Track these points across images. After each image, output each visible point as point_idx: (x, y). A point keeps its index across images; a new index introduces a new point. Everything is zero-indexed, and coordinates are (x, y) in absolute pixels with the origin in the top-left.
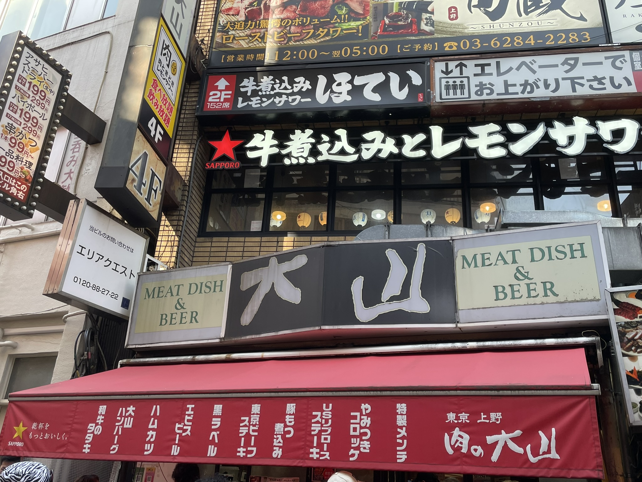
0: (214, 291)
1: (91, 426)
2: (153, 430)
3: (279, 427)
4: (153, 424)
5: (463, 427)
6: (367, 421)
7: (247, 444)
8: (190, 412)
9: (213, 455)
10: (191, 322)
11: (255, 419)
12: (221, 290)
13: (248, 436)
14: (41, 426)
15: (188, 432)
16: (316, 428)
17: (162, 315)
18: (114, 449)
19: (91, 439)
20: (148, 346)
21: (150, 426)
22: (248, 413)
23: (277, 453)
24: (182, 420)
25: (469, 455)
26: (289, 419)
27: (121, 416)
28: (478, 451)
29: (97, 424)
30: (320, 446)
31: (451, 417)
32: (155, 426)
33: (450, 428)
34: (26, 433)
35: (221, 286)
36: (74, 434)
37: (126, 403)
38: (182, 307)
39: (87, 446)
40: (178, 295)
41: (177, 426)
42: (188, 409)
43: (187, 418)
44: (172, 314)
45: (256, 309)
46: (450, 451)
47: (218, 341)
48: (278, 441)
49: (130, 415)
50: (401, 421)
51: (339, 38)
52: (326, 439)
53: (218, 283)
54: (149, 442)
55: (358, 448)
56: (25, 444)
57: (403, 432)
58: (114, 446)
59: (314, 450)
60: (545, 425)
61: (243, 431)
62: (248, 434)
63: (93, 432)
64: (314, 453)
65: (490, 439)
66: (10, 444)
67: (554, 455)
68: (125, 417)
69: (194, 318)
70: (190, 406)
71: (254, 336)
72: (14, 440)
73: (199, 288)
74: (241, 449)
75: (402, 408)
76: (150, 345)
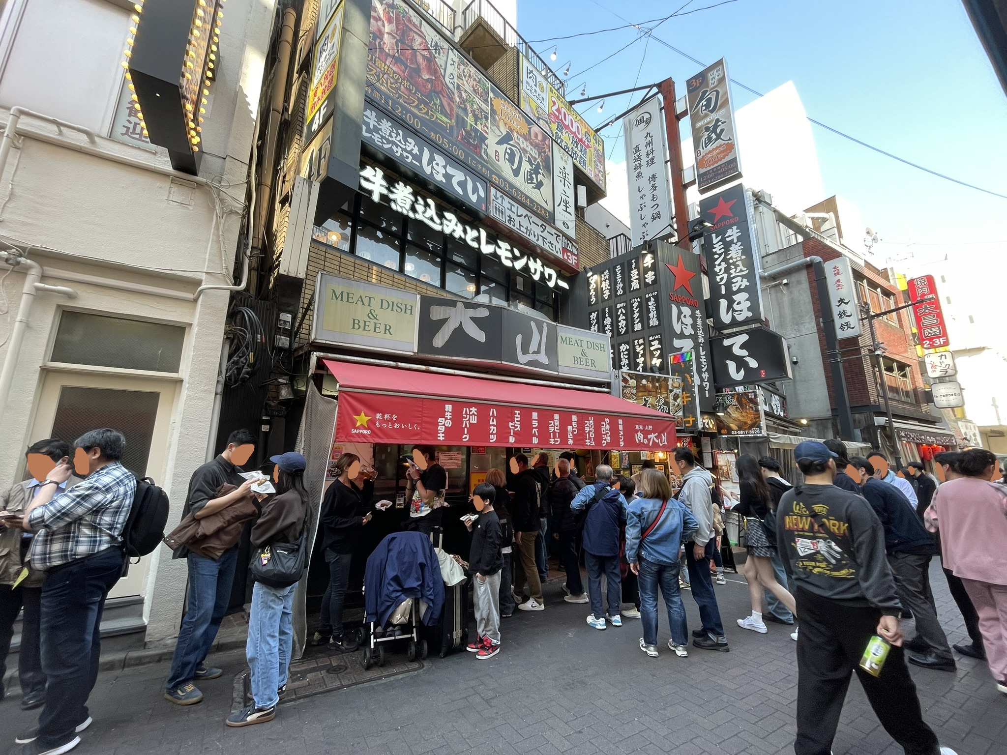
0: (405, 312)
1: (441, 420)
2: (494, 425)
3: (570, 428)
4: (493, 421)
5: (641, 431)
6: (608, 427)
7: (555, 437)
8: (517, 416)
9: (536, 443)
10: (385, 333)
11: (557, 423)
12: (411, 314)
13: (554, 432)
14: (387, 416)
15: (519, 428)
16: (587, 429)
17: (354, 320)
18: (466, 438)
19: (443, 430)
20: (341, 344)
21: (491, 423)
22: (553, 419)
23: (571, 442)
24: (513, 421)
25: (643, 443)
26: (574, 424)
27: (466, 413)
28: (646, 442)
29: (446, 419)
30: (590, 438)
31: (637, 426)
32: (495, 423)
33: (637, 431)
34: (372, 422)
35: (411, 310)
36: (425, 425)
37: (470, 405)
38: (375, 318)
39: (441, 435)
40: (369, 305)
41: (510, 424)
42: (516, 414)
43: (516, 419)
44: (365, 322)
45: (447, 337)
46: (638, 442)
47: (412, 354)
48: (570, 436)
49: (473, 414)
50: (621, 428)
51: (434, 123)
52: (592, 435)
53: (409, 307)
54: (492, 434)
55: (605, 440)
56: (373, 432)
57: (622, 433)
58: (465, 436)
59: (588, 441)
60: (663, 432)
61: (551, 429)
62: (554, 431)
63: (444, 425)
64: (588, 442)
65: (649, 436)
66: (354, 431)
67: (666, 443)
68: (470, 415)
69: (387, 329)
70: (517, 412)
71: (446, 357)
72: (357, 428)
73: (391, 306)
74: (552, 440)
75: (620, 421)
76: (343, 344)
